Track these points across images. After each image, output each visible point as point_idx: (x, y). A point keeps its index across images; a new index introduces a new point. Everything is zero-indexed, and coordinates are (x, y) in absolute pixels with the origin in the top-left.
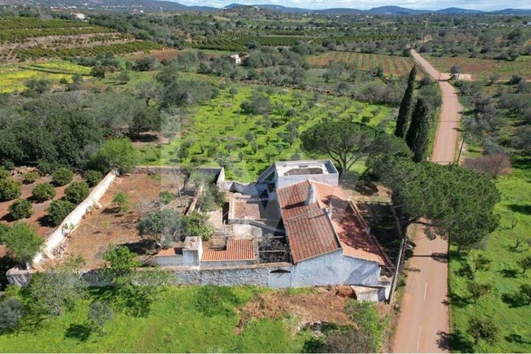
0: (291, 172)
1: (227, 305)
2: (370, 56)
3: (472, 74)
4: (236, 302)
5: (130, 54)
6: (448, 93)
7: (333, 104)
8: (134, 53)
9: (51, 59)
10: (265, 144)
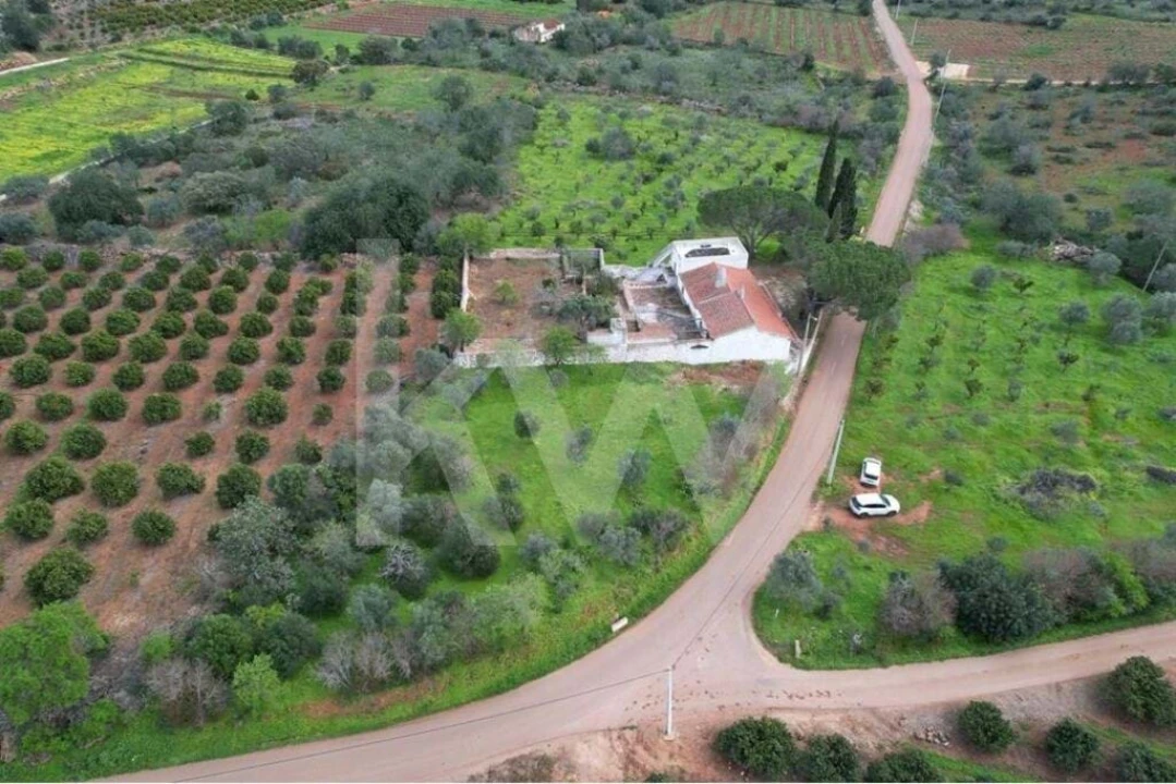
0: (693, 254)
1: (654, 376)
2: (792, 13)
3: (971, 62)
4: (662, 373)
5: (311, 11)
6: (920, 107)
7: (728, 136)
8: (318, 10)
9: (167, 31)
10: (640, 213)
